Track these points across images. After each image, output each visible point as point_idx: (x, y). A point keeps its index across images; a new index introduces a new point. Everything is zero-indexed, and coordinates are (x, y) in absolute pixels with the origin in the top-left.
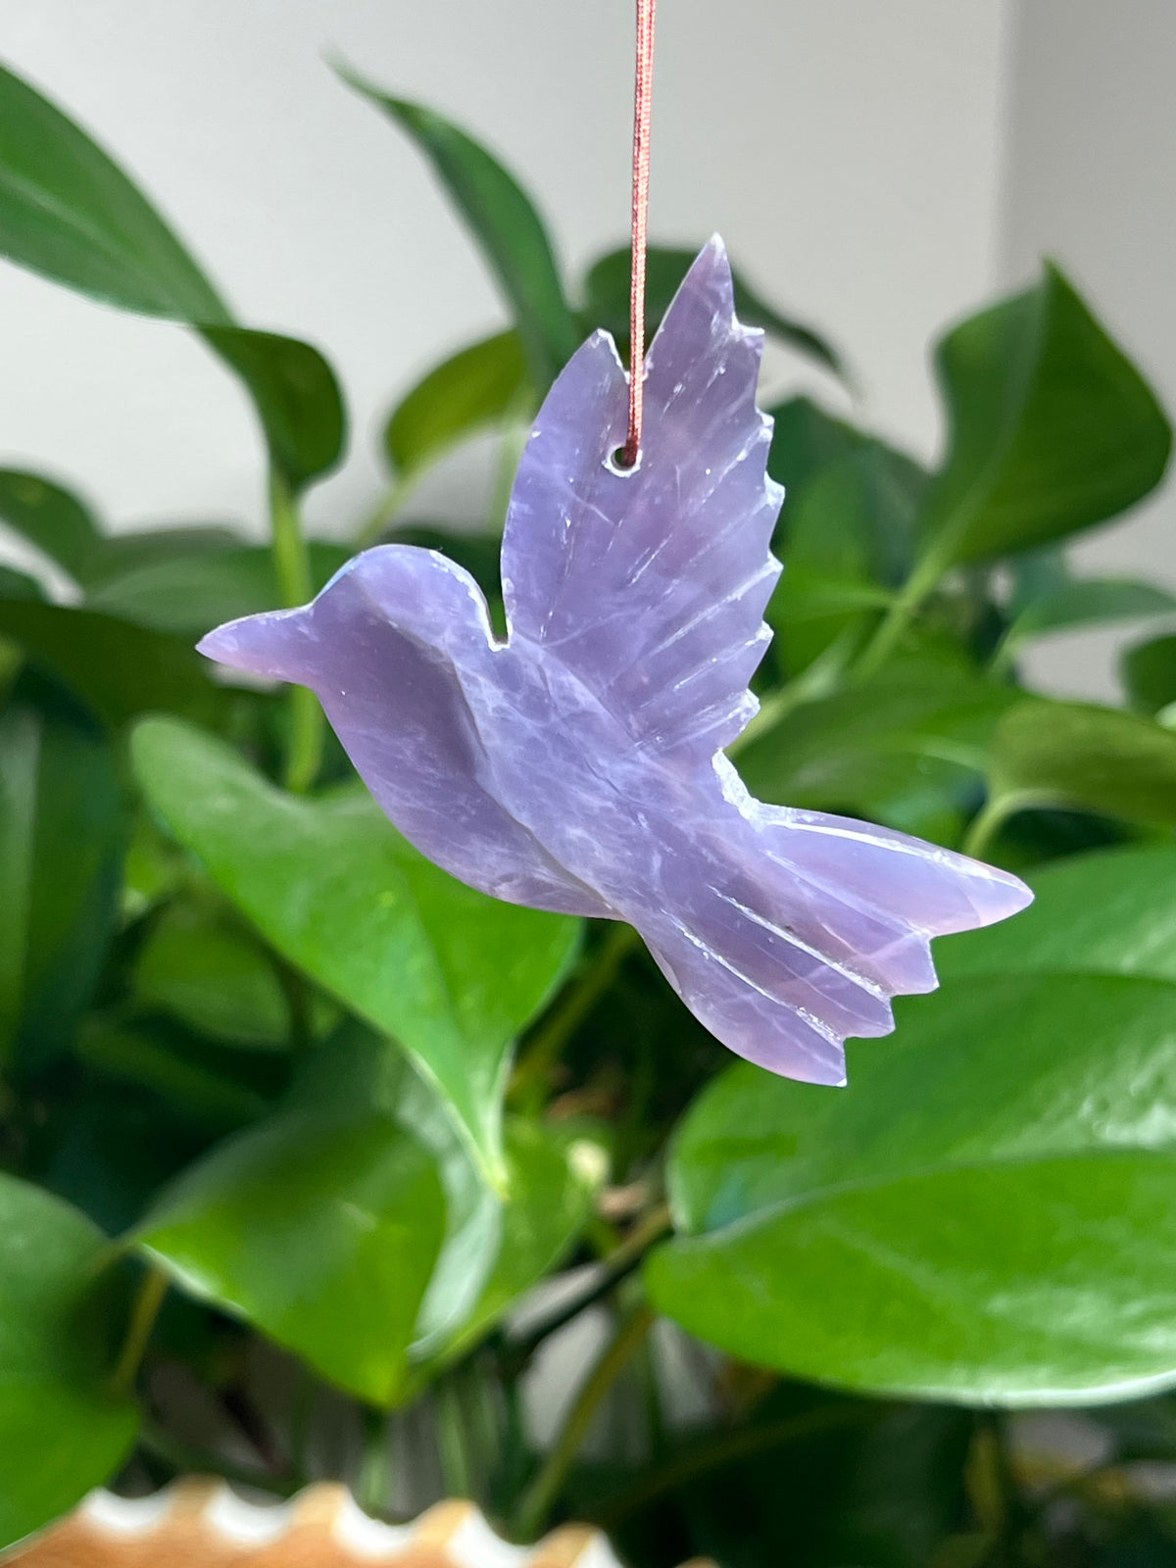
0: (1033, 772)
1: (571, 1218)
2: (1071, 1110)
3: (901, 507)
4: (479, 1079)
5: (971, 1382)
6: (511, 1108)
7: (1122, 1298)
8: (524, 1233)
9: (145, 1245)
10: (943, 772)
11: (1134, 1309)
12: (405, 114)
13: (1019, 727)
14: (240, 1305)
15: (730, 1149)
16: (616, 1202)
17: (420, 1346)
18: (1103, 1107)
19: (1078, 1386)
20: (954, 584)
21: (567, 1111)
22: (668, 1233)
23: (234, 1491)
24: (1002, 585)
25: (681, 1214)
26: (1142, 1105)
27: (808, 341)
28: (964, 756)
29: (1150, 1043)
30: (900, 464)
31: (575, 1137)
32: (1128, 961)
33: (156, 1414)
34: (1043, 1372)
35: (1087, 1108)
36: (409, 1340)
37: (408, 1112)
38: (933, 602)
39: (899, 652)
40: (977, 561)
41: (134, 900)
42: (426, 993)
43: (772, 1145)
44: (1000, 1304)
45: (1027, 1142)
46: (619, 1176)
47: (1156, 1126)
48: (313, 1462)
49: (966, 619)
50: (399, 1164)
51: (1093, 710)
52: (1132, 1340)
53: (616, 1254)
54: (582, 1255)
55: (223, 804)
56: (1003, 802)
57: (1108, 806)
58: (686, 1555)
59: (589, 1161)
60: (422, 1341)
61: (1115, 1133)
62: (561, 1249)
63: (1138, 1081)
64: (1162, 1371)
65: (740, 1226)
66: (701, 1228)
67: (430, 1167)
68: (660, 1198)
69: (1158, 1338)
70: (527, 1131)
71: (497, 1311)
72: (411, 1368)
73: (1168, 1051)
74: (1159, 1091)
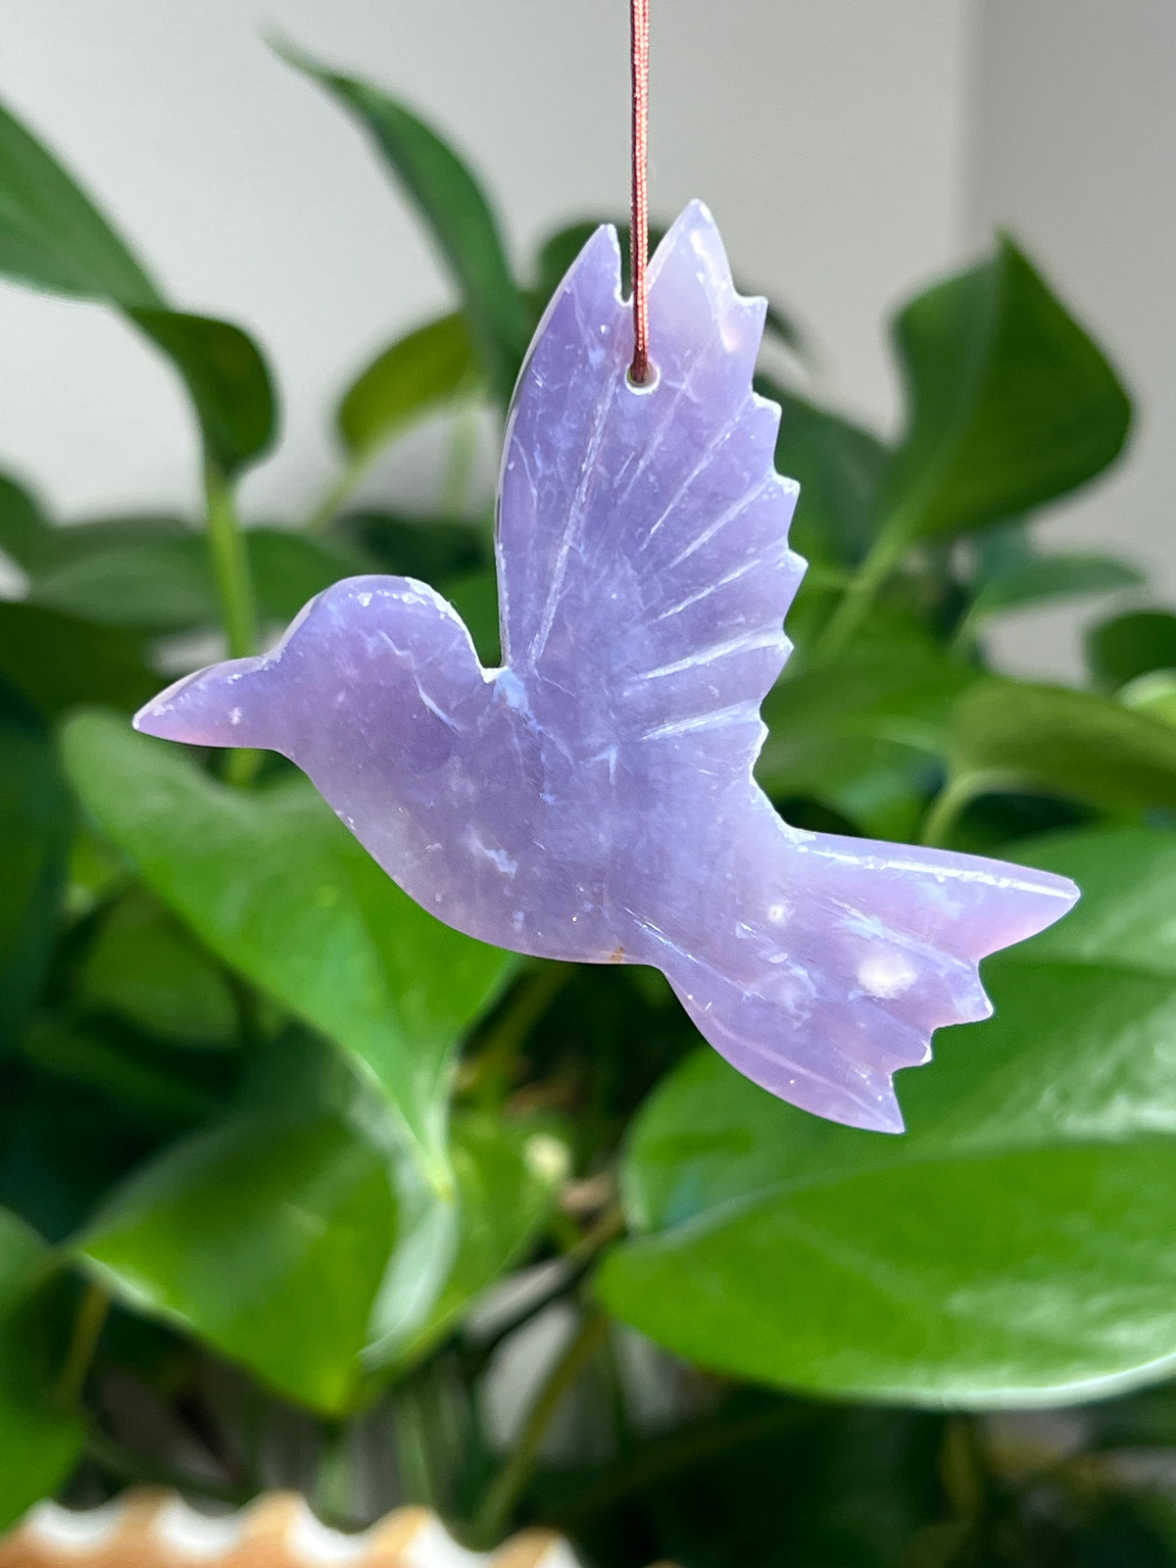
0: (997, 753)
1: (529, 1218)
2: (1030, 1101)
4: (422, 1080)
5: (930, 1382)
6: (461, 1104)
7: (1085, 1294)
8: (482, 1230)
9: (89, 1257)
10: (902, 756)
11: (1099, 1303)
12: (345, 89)
13: (978, 707)
14: (184, 1315)
15: (686, 1146)
16: (581, 1196)
17: (374, 1351)
18: (1065, 1097)
19: (1043, 1384)
20: (916, 562)
21: (528, 1108)
22: (622, 1234)
23: (187, 1503)
24: (964, 561)
25: (636, 1211)
26: (1103, 1096)
28: (922, 738)
30: (857, 440)
31: (537, 1128)
32: (1090, 948)
33: (106, 1425)
34: (1006, 1370)
35: (1047, 1098)
36: (361, 1343)
37: (359, 1113)
38: (894, 583)
39: (861, 633)
40: (938, 536)
41: (79, 896)
42: (369, 992)
43: (728, 1142)
44: (961, 1302)
45: (985, 1135)
46: (582, 1168)
47: (1122, 1115)
48: (268, 1468)
49: (927, 597)
50: (346, 1168)
51: (1054, 691)
52: (1094, 1337)
53: (578, 1247)
54: (543, 1251)
55: (158, 801)
56: (964, 784)
57: (1071, 787)
58: (654, 1555)
59: (548, 1158)
60: (380, 1342)
61: (1078, 1124)
62: (520, 1245)
63: (1099, 1069)
64: (1127, 1367)
65: (696, 1225)
66: (658, 1226)
67: (382, 1167)
68: (616, 1197)
69: (1122, 1335)
70: (483, 1127)
71: (453, 1312)
72: (365, 1375)
73: (1129, 1040)
74: (1121, 1080)
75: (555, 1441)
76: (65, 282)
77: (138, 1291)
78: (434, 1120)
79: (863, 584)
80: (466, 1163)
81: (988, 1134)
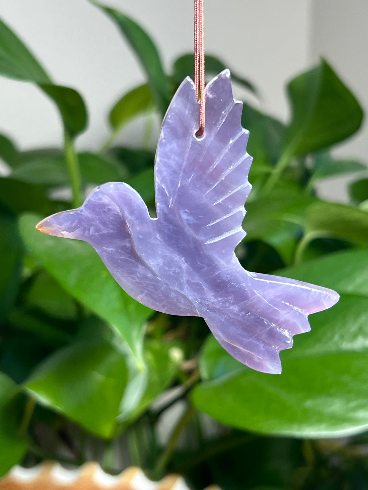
0: (320, 225)
1: (171, 373)
2: (331, 338)
3: (276, 137)
4: (134, 333)
6: (148, 337)
7: (349, 401)
8: (155, 378)
9: (27, 388)
10: (289, 226)
11: (353, 404)
12: (110, 12)
13: (315, 211)
14: (59, 408)
16: (187, 365)
17: (121, 417)
18: (342, 337)
20: (294, 163)
21: (170, 338)
22: (199, 381)
23: (61, 465)
24: (309, 162)
25: (204, 373)
26: (355, 336)
27: (246, 84)
28: (296, 220)
29: (357, 316)
30: (275, 123)
31: (173, 345)
32: (350, 288)
33: (35, 439)
34: (323, 426)
35: (337, 338)
36: (117, 415)
37: (116, 342)
38: (287, 170)
39: (277, 186)
40: (301, 155)
41: (27, 271)
44: (309, 403)
46: (187, 356)
47: (361, 343)
48: (88, 454)
49: (298, 174)
50: (112, 359)
51: (339, 205)
52: (352, 415)
53: (188, 382)
54: (176, 383)
55: (50, 243)
56: (310, 235)
57: (344, 236)
58: (209, 483)
59: (176, 354)
60: (122, 414)
61: (346, 346)
62: (168, 382)
63: (354, 328)
64: (362, 425)
65: (223, 378)
66: (211, 378)
67: (123, 359)
69: (361, 414)
70: (156, 344)
71: (147, 404)
72: (118, 424)
73: (363, 319)
74: (360, 332)
75: (180, 443)
76: (19, 76)
77: (44, 400)
78: (138, 346)
79: (277, 171)
80: (150, 356)
81: (317, 349)
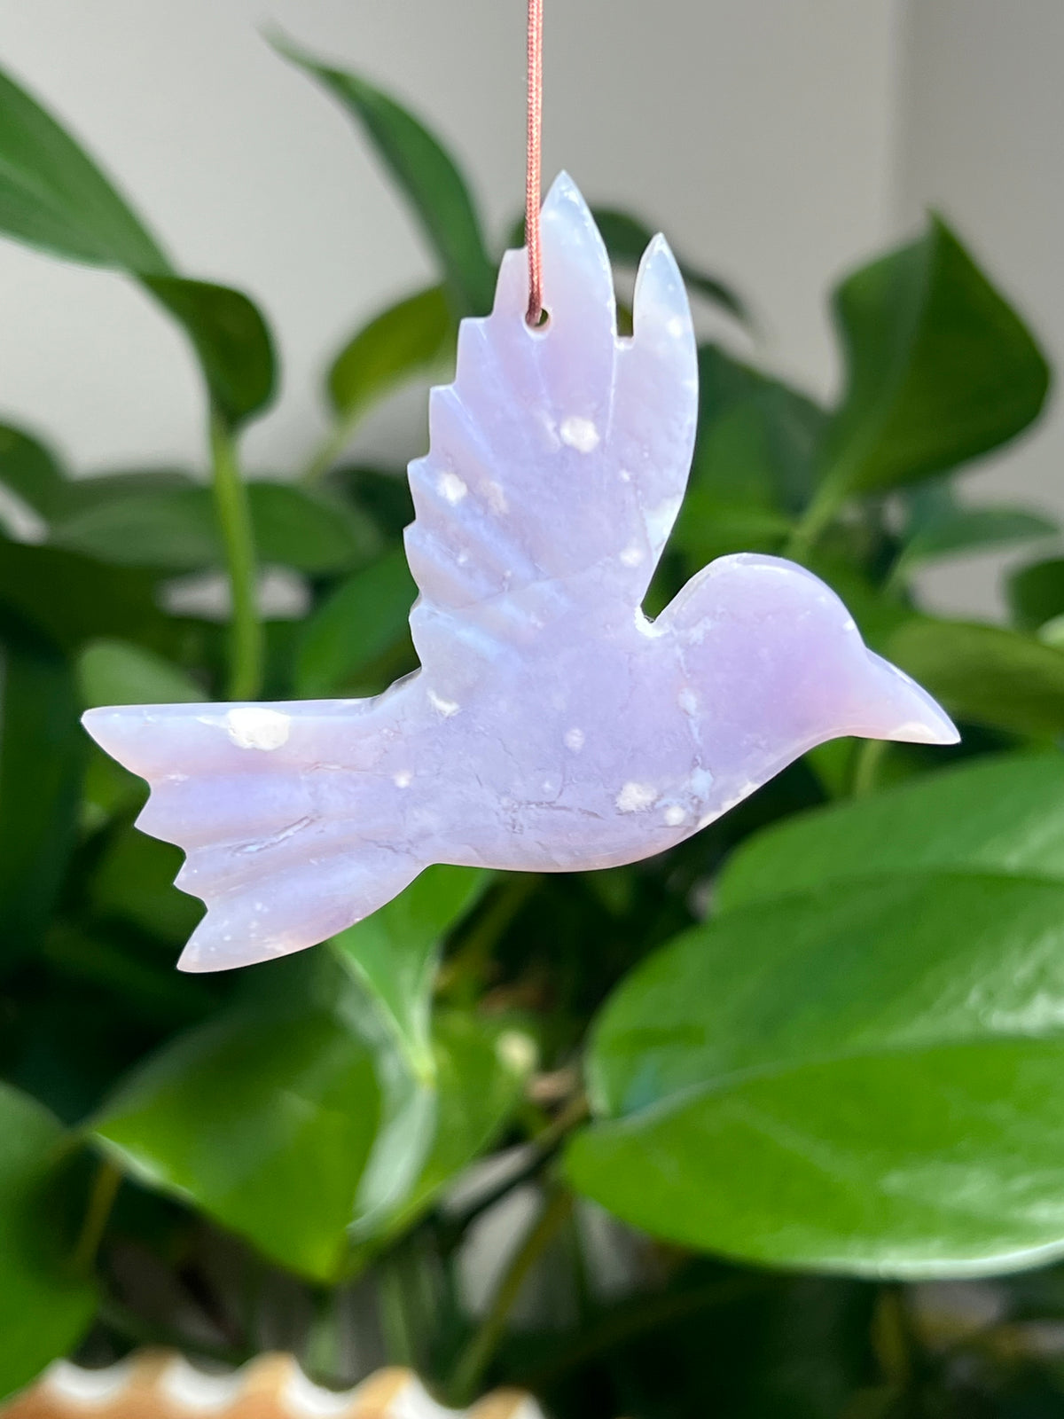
1: (500, 1106)
2: (960, 998)
3: (801, 441)
4: (406, 977)
5: (867, 1254)
6: (441, 1002)
7: (1008, 1175)
8: (457, 1117)
9: (99, 1135)
11: (1021, 1183)
12: (337, 81)
14: (189, 1190)
15: (644, 1040)
16: (546, 1087)
17: (360, 1225)
18: (990, 996)
19: (970, 1257)
20: (851, 514)
21: (500, 1006)
22: (587, 1119)
23: (188, 1362)
24: (895, 514)
25: (599, 1100)
26: (1025, 995)
27: (714, 291)
30: (801, 405)
31: (507, 1024)
32: (1012, 859)
33: (117, 1291)
34: (937, 1243)
35: (974, 997)
36: (350, 1219)
37: (348, 1008)
38: (832, 532)
40: (873, 489)
41: (93, 813)
43: (683, 1035)
44: (895, 1181)
45: (918, 1030)
46: (548, 1062)
47: (1042, 1013)
48: (263, 1332)
49: (862, 546)
51: (980, 628)
52: (1016, 1213)
53: (544, 1134)
54: (512, 1137)
57: (995, 716)
59: (517, 1051)
60: (358, 1221)
61: (1002, 1020)
62: (492, 1130)
63: (1022, 971)
64: (1047, 1241)
65: (653, 1111)
66: (619, 1112)
67: (367, 1058)
68: (581, 1085)
69: (1043, 1212)
70: (460, 1023)
71: (431, 1191)
72: (352, 1246)
73: (1049, 944)
74: (1042, 980)
75: (522, 1311)
77: (147, 1168)
79: (805, 531)
81: (920, 1030)
